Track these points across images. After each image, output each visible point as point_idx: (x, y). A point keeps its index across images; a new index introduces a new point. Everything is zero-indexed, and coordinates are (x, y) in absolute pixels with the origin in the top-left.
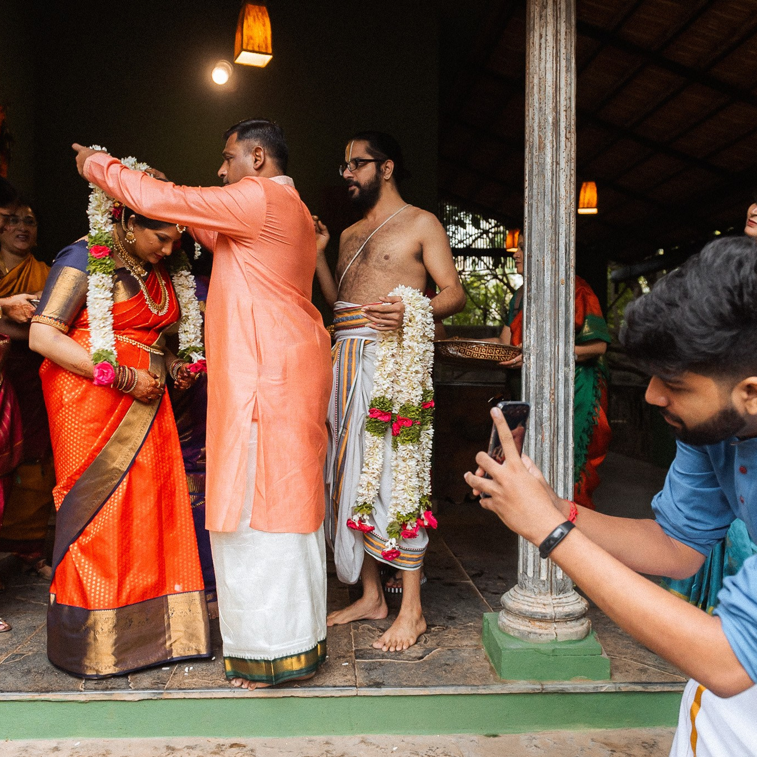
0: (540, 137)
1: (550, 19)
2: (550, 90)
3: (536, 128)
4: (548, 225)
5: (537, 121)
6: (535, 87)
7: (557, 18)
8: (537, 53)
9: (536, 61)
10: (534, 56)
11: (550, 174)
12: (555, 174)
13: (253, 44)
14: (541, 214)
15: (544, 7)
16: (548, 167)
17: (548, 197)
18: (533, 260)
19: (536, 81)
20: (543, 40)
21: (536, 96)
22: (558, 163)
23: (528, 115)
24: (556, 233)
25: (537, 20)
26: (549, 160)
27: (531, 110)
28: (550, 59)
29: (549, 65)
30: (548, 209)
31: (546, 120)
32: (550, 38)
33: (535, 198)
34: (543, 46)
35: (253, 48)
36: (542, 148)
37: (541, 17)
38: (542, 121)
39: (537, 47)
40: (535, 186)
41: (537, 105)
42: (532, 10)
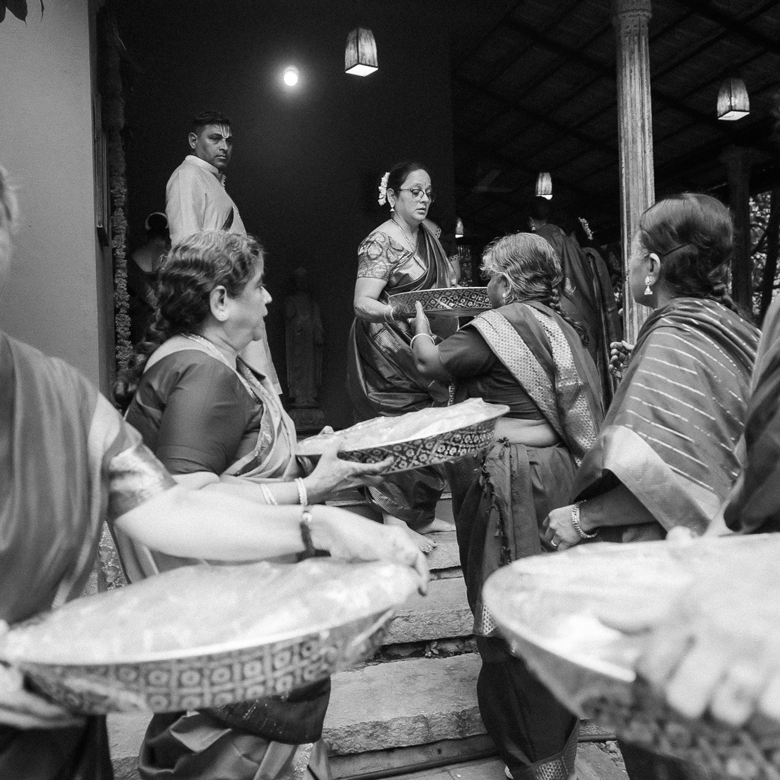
0: (633, 135)
1: (637, 61)
2: (638, 106)
3: (630, 129)
4: (641, 192)
5: (630, 124)
6: (628, 103)
7: (641, 60)
8: (628, 82)
9: (628, 87)
10: (626, 84)
11: (641, 159)
12: (644, 159)
13: (365, 59)
14: (635, 184)
15: (632, 52)
16: (639, 154)
17: (640, 174)
18: (632, 214)
19: (628, 99)
20: (633, 74)
21: (629, 109)
22: (645, 152)
23: (623, 121)
24: (646, 196)
25: (628, 61)
26: (639, 150)
27: (625, 118)
28: (638, 86)
29: (638, 89)
30: (640, 181)
31: (637, 124)
32: (637, 73)
33: (631, 174)
34: (633, 77)
35: (365, 62)
36: (634, 142)
37: (630, 59)
38: (635, 125)
39: (628, 77)
40: (630, 166)
41: (630, 115)
42: (623, 54)
